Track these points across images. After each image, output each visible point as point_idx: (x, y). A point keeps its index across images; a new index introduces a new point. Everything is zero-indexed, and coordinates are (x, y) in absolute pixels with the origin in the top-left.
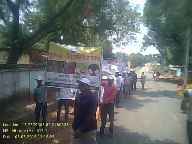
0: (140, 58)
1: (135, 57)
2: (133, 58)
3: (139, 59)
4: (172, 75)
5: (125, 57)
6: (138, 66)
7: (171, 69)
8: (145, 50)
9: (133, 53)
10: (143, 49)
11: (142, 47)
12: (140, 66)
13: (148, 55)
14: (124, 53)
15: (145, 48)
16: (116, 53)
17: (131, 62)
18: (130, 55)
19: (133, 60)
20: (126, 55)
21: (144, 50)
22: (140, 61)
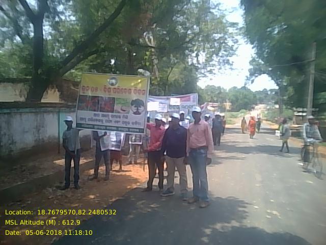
0: (245, 95)
1: (238, 94)
2: (234, 95)
3: (245, 97)
4: (298, 124)
5: (220, 93)
6: (243, 109)
7: (296, 114)
8: (253, 82)
9: (235, 88)
10: (249, 80)
11: (247, 77)
12: (246, 109)
13: (262, 90)
14: (219, 88)
15: (252, 79)
16: (206, 87)
17: (231, 102)
18: (230, 90)
19: (234, 99)
20: (222, 91)
21: (250, 82)
22: (246, 100)
